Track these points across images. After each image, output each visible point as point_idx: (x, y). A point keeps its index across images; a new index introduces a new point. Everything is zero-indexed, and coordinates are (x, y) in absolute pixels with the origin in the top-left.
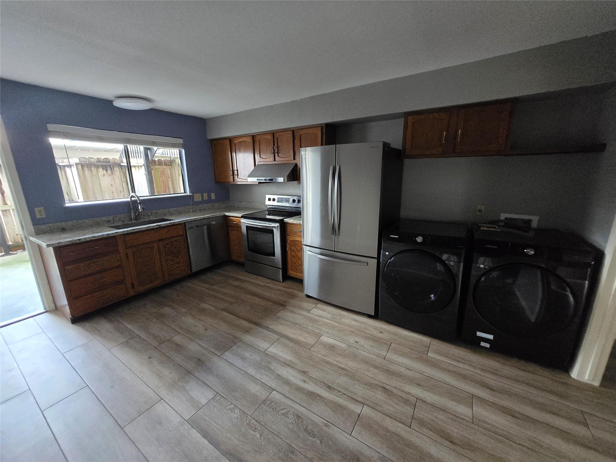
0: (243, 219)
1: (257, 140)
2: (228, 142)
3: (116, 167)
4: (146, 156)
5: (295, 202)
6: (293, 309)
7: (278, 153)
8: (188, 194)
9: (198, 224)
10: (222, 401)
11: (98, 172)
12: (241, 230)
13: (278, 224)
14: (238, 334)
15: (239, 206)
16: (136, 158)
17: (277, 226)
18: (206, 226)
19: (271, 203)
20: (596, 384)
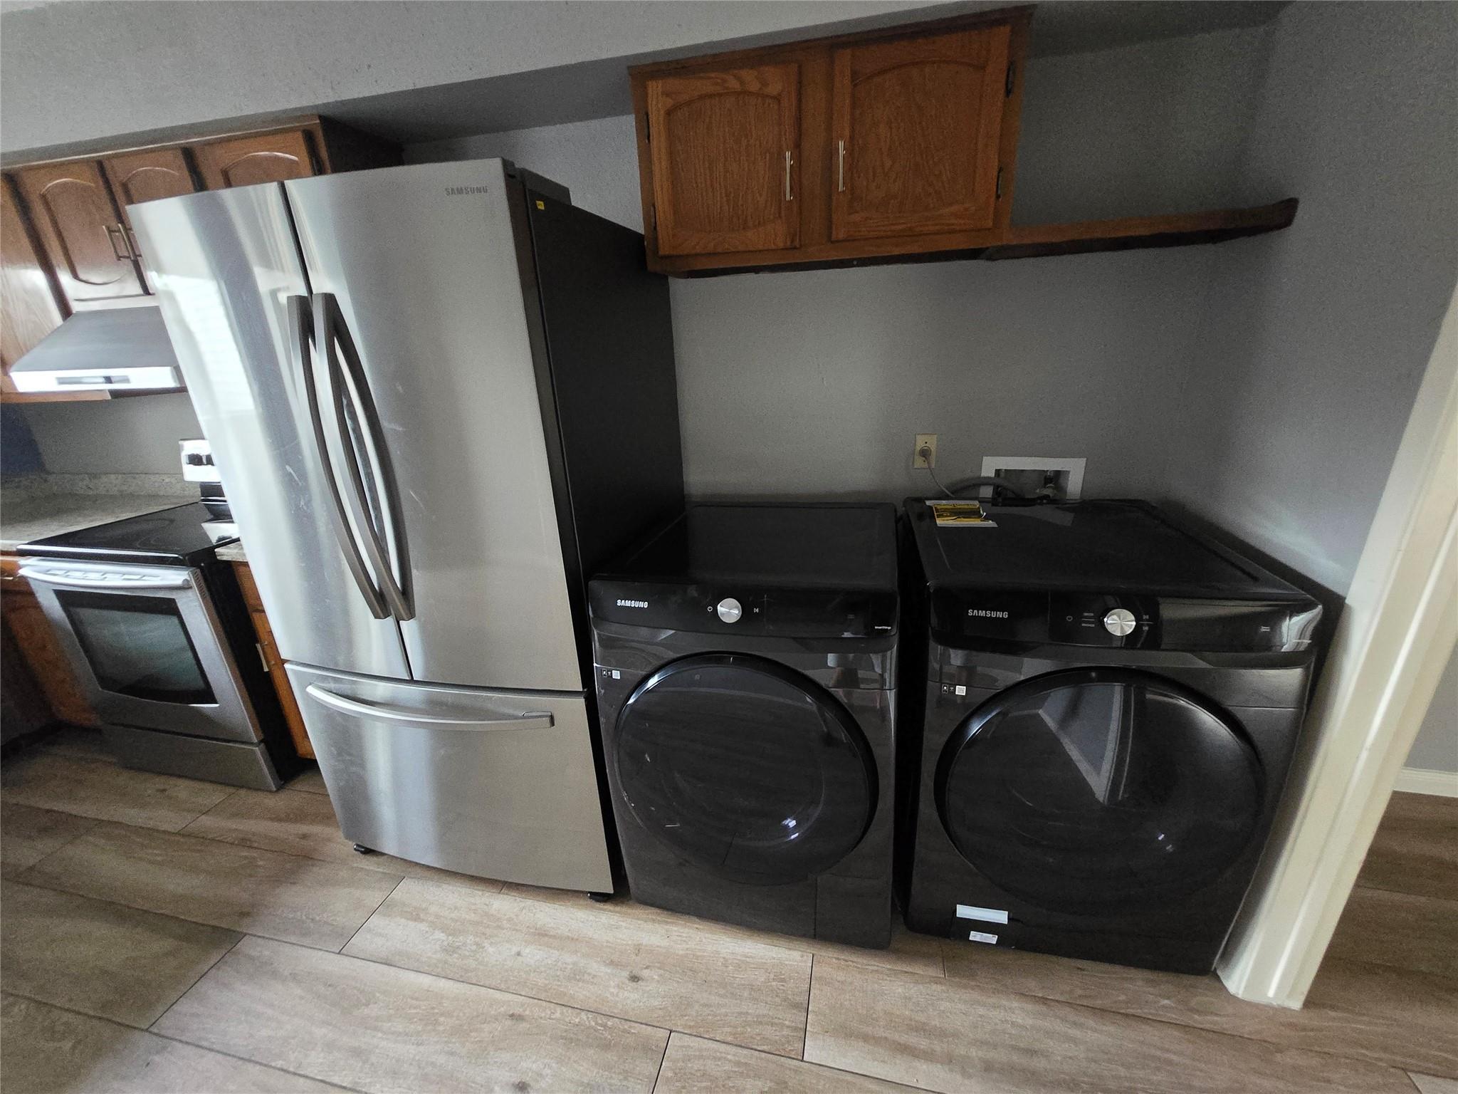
0: (31, 562)
13: (187, 574)
19: (199, 474)
20: (1296, 1004)
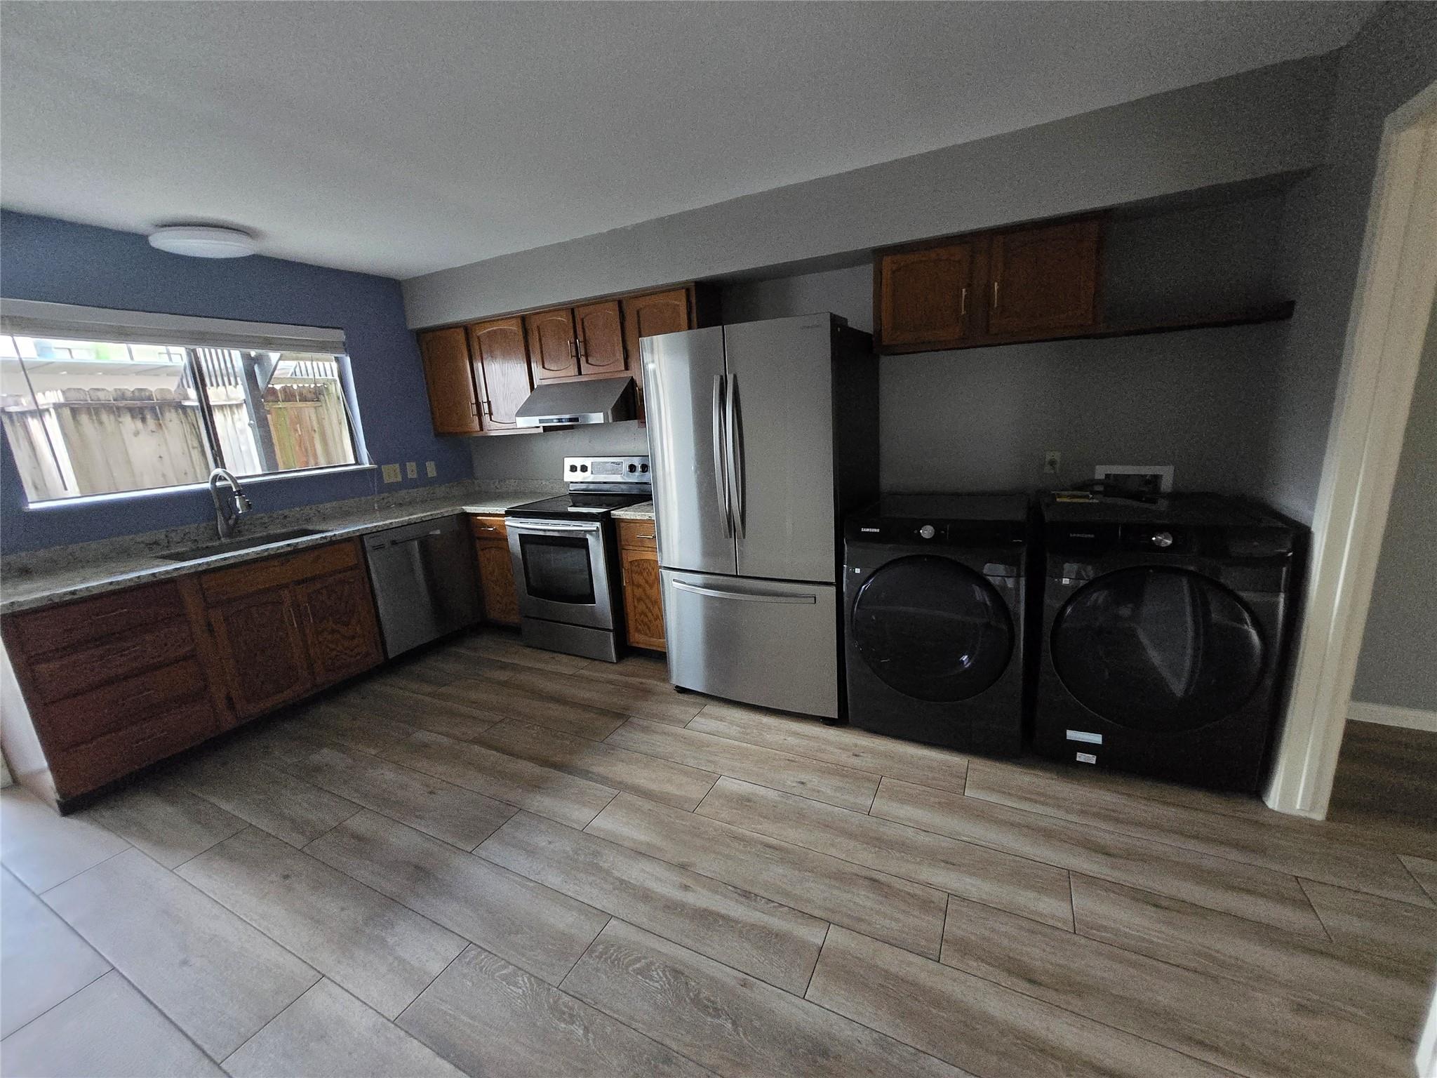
0: (510, 518)
1: (534, 326)
2: (461, 336)
3: (170, 411)
4: (251, 376)
5: (634, 471)
6: (645, 723)
7: (587, 356)
8: (367, 465)
9: (394, 539)
10: (482, 960)
11: (121, 424)
12: (508, 546)
13: (598, 524)
14: (514, 795)
15: (497, 491)
16: (224, 384)
17: (595, 529)
18: (416, 542)
19: (579, 476)
20: (1319, 815)
